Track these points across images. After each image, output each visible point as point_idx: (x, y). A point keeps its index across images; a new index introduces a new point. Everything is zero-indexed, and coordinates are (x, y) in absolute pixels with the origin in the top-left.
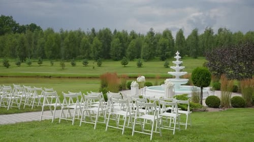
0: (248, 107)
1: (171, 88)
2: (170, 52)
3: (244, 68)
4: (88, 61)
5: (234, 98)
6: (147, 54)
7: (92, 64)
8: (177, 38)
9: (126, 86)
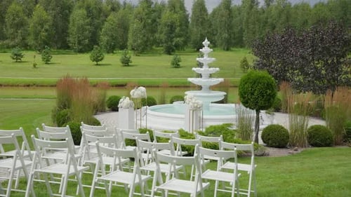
0: (337, 144)
1: (196, 109)
2: (182, 39)
3: (323, 72)
4: (24, 53)
5: (312, 127)
6: (139, 41)
7: (32, 59)
8: (193, 13)
9: (106, 105)
